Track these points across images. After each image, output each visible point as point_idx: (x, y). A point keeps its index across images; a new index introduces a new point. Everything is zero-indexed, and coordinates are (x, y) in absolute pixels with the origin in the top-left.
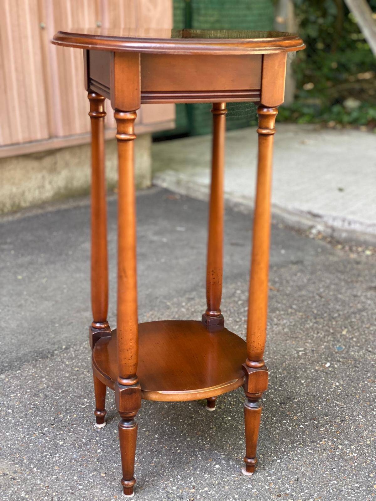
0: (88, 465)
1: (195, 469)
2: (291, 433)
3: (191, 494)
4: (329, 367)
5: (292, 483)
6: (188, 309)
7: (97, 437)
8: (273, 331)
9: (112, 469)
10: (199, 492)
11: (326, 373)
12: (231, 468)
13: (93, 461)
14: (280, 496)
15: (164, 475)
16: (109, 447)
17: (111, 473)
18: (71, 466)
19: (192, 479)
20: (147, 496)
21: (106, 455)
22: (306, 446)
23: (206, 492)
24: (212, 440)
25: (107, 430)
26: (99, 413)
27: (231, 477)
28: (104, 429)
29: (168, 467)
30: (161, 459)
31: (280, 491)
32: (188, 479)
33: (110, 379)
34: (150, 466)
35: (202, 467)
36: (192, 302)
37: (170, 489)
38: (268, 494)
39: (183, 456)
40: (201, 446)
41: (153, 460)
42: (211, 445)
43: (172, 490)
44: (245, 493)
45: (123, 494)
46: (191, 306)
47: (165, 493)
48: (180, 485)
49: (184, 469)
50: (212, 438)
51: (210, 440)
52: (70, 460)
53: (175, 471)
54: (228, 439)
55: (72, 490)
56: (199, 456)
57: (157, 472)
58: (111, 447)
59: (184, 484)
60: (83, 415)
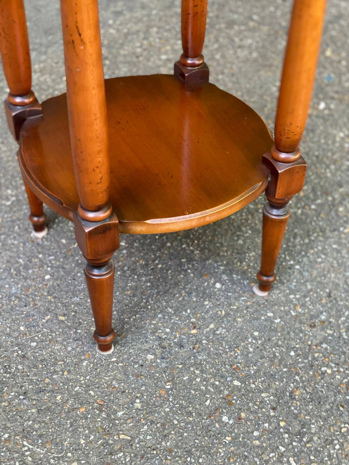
0: (36, 303)
1: (189, 294)
2: (301, 220)
3: (194, 338)
4: (325, 109)
5: (324, 301)
6: (118, 30)
7: (40, 253)
8: (238, 58)
9: (73, 306)
10: (203, 333)
11: (323, 118)
12: (237, 287)
13: (42, 294)
14: (315, 326)
15: (148, 309)
16: (61, 269)
17: (73, 314)
18: (12, 307)
19: (189, 311)
20: (132, 349)
21: (59, 282)
22: (327, 238)
23: (214, 331)
24: (200, 243)
25: (51, 240)
26: (36, 219)
27: (241, 302)
28: (47, 239)
29: (150, 294)
30: (138, 282)
31: (312, 317)
32: (184, 313)
33: (62, 204)
34: (125, 295)
35: (197, 289)
36: (121, 18)
37: (162, 332)
38: (297, 325)
39: (167, 273)
40: (189, 254)
41: (127, 286)
42: (202, 250)
43: (165, 334)
44: (265, 326)
45: (98, 351)
46: (121, 24)
47: (157, 340)
48: (174, 323)
49: (174, 296)
50: (200, 239)
51: (198, 242)
52: (9, 298)
53: (162, 300)
54: (222, 238)
55: (22, 352)
56: (189, 271)
57: (137, 305)
58: (63, 268)
59: (179, 322)
60: (11, 217)
